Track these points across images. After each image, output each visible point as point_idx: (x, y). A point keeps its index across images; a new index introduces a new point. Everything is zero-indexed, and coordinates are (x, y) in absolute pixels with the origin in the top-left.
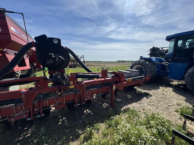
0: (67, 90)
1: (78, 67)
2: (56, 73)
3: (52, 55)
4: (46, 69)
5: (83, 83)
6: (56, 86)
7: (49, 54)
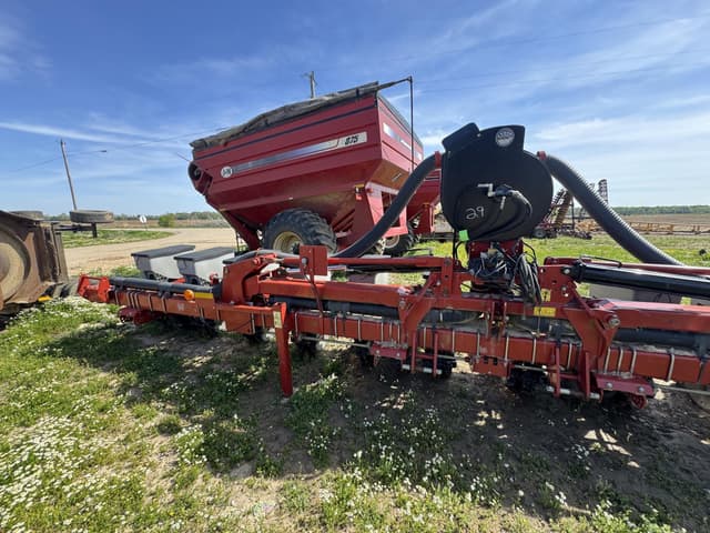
0: (524, 319)
1: (567, 234)
2: (491, 251)
3: (487, 190)
4: (464, 235)
5: (602, 308)
6: (486, 296)
7: (480, 186)
